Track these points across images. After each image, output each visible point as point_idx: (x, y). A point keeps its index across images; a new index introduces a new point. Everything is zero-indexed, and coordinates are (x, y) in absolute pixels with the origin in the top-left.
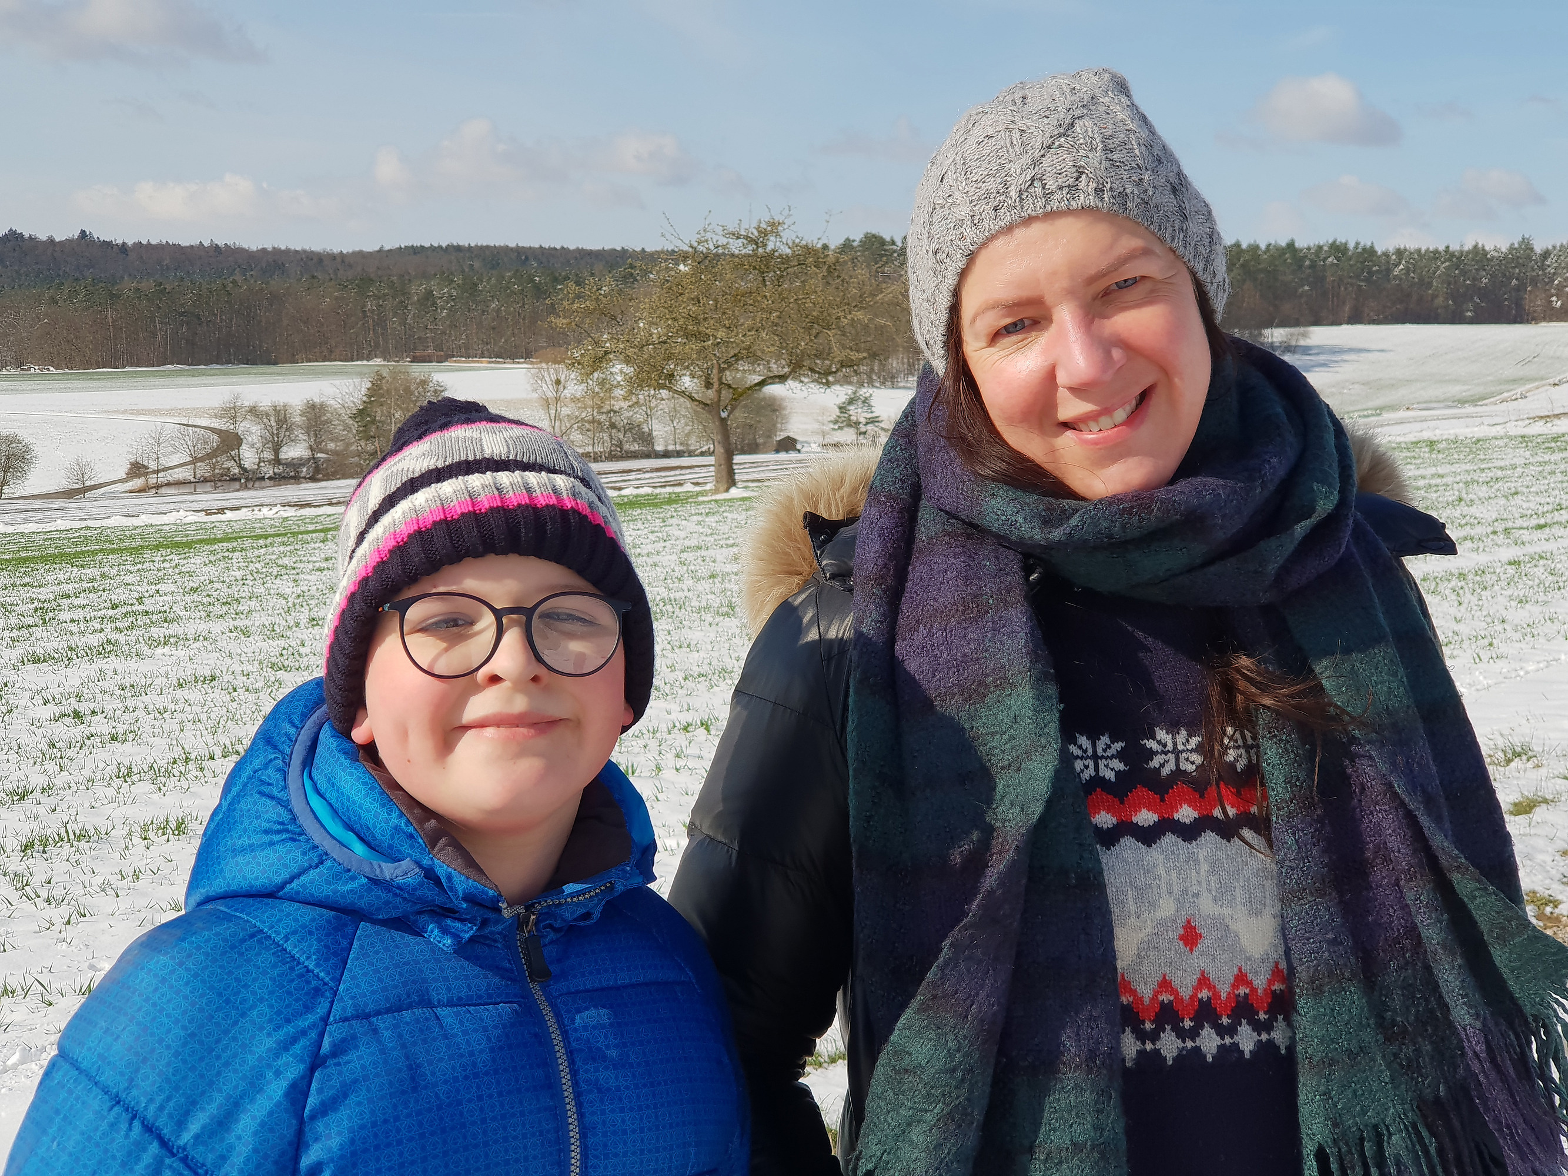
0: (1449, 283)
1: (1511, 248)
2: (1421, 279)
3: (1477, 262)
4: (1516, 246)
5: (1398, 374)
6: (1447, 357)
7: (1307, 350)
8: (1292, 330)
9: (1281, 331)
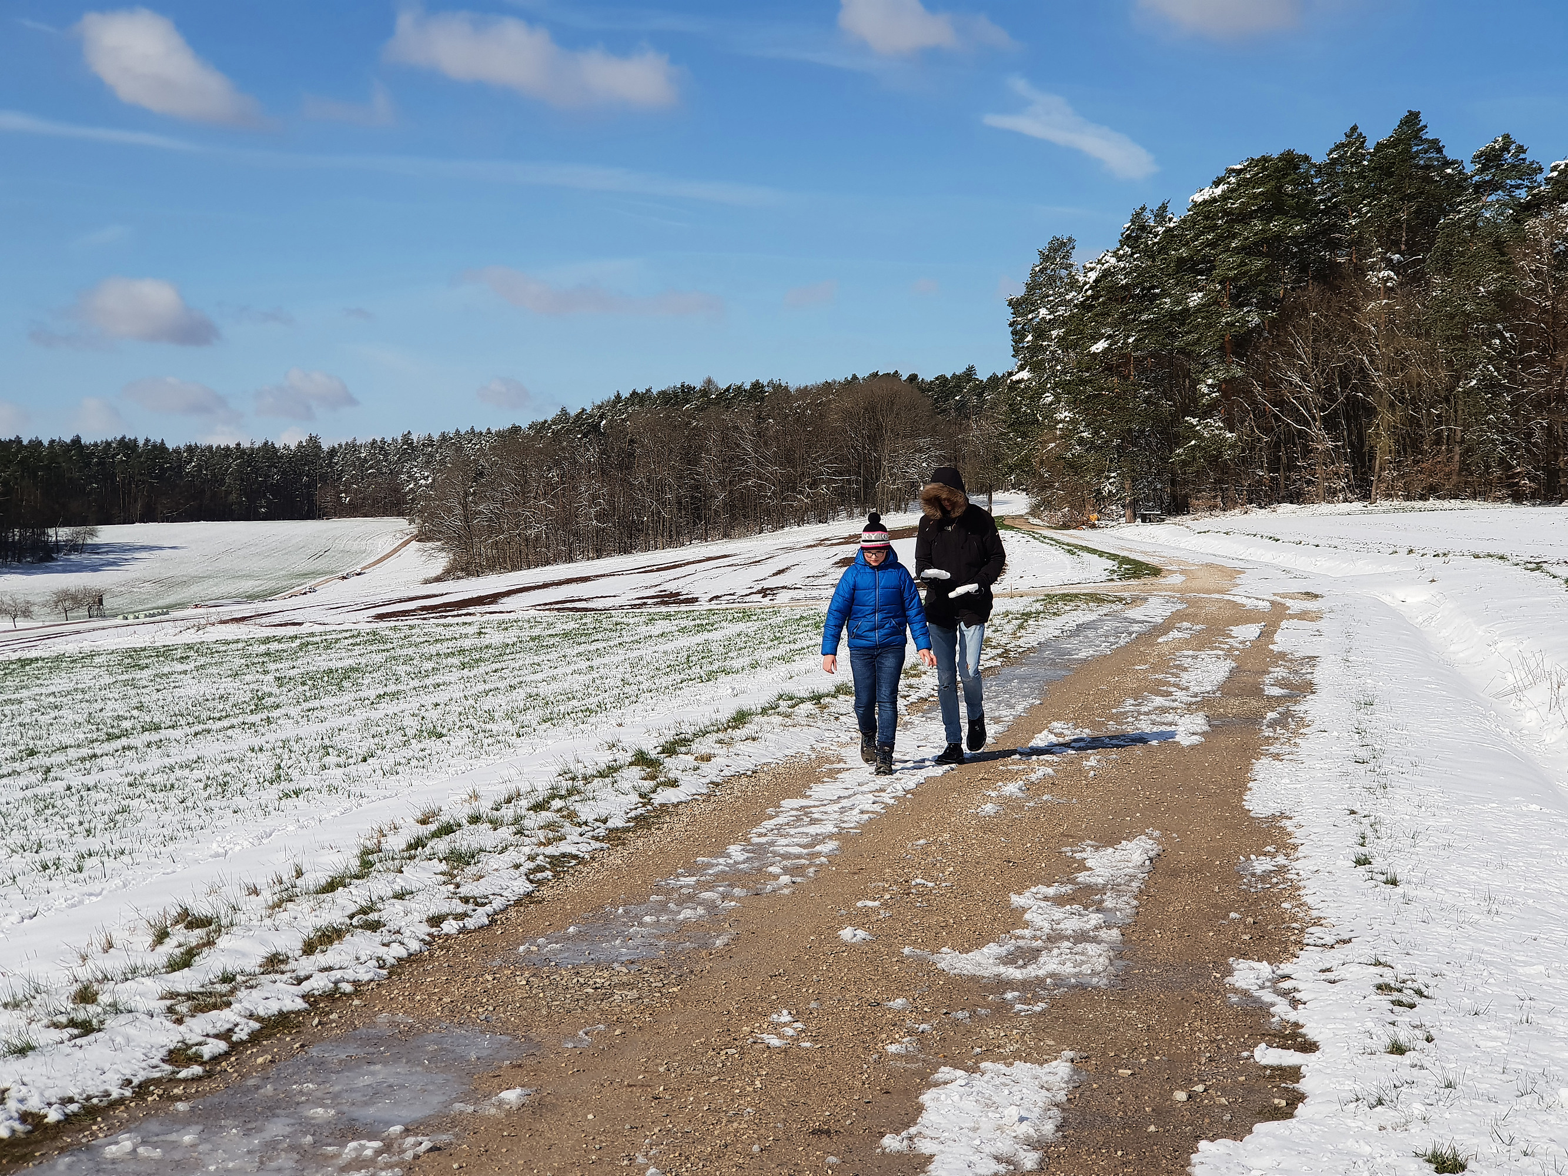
0: (242, 480)
1: (300, 446)
2: (214, 475)
3: (268, 459)
4: (304, 444)
5: (192, 571)
6: (241, 553)
7: (95, 549)
8: (78, 529)
9: (66, 530)
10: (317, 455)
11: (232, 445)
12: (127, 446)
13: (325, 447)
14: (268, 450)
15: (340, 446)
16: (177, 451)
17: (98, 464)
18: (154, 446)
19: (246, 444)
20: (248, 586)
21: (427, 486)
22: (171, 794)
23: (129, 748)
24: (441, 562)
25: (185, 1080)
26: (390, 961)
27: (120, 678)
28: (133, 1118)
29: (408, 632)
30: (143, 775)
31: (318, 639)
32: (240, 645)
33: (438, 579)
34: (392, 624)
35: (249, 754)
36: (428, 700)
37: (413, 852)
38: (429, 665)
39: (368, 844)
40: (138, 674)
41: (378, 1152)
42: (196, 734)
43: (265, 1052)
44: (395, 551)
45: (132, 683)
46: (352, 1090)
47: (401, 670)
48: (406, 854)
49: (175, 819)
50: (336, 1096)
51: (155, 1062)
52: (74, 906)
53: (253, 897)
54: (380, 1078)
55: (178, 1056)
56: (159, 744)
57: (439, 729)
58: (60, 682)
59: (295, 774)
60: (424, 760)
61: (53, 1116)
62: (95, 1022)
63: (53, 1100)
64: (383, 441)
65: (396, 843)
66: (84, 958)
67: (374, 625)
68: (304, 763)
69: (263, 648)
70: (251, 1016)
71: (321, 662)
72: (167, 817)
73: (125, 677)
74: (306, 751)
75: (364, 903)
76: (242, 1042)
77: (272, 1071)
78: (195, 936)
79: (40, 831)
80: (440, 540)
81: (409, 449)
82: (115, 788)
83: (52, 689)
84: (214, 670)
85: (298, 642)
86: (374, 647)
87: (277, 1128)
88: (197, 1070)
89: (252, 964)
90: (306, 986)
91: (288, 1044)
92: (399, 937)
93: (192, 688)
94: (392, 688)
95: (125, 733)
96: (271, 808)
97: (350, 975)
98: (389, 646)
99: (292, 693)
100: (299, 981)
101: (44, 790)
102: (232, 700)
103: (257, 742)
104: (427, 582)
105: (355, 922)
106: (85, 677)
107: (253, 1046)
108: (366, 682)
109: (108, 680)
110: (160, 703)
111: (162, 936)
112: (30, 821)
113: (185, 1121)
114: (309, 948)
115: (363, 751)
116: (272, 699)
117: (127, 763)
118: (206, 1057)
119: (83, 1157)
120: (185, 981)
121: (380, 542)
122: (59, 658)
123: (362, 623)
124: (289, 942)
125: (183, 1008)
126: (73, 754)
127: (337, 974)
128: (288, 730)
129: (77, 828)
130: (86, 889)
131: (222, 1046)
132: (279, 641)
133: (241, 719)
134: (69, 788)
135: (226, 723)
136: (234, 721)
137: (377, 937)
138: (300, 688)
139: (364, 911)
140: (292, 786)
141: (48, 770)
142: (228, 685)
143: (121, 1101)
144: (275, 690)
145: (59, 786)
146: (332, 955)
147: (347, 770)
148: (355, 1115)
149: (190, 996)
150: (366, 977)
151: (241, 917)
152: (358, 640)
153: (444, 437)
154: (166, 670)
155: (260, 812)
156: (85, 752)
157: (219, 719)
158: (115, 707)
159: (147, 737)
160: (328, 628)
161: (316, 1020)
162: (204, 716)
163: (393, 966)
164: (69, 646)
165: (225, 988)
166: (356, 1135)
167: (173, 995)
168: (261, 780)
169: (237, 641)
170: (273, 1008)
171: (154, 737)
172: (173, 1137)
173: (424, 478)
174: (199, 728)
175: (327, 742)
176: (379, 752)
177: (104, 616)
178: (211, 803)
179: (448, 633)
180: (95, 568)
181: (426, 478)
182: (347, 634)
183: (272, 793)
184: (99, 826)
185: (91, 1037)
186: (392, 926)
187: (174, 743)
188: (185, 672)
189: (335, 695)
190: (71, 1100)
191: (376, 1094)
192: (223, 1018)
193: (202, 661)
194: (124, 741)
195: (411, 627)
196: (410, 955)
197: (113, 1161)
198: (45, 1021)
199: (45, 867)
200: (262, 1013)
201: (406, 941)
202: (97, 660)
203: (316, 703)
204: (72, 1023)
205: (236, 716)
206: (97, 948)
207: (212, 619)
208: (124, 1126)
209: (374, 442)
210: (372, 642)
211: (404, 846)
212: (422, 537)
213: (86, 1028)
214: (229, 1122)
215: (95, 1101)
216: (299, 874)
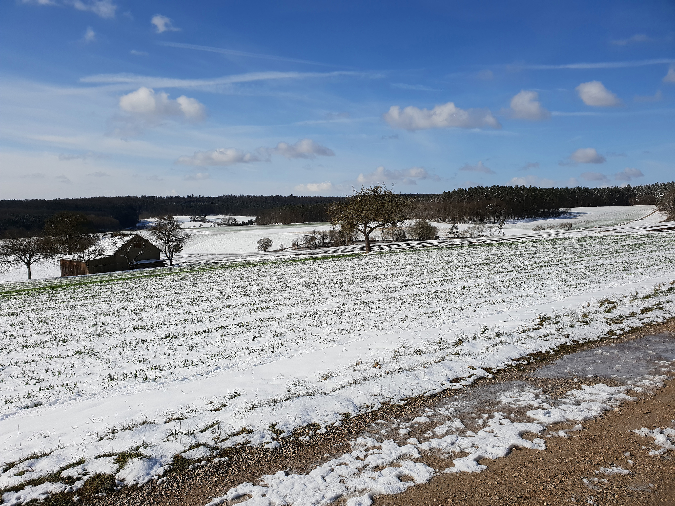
0: (609, 196)
1: (625, 187)
2: (601, 195)
3: (616, 191)
5: (594, 219)
6: (607, 214)
7: (570, 213)
8: (567, 208)
9: (563, 209)
10: (630, 189)
11: (606, 188)
12: (579, 189)
13: (632, 187)
14: (616, 189)
15: (637, 187)
16: (592, 189)
17: (571, 193)
18: (586, 188)
19: (610, 187)
20: (609, 222)
21: (662, 196)
22: (596, 272)
23: (584, 260)
24: (666, 217)
25: (613, 339)
26: (667, 318)
27: (579, 244)
28: (601, 345)
29: (658, 235)
30: (588, 267)
31: (631, 236)
32: (610, 237)
33: (664, 221)
34: (653, 233)
35: (616, 263)
36: (667, 253)
37: (670, 291)
38: (666, 244)
39: (656, 288)
40: (584, 243)
41: (670, 365)
42: (601, 258)
43: (633, 335)
44: (652, 214)
45: (583, 245)
46: (660, 348)
47: (657, 244)
48: (668, 292)
49: (598, 278)
50: (655, 349)
51: (605, 333)
52: (576, 295)
53: (625, 298)
54: (667, 347)
55: (611, 333)
56: (591, 260)
57: (671, 261)
58: (565, 244)
59: (630, 269)
60: (667, 268)
61: (581, 342)
62: (589, 322)
63: (581, 338)
64: (649, 185)
65: (665, 288)
66: (583, 307)
67: (648, 233)
68: (632, 267)
69: (616, 238)
70: (628, 326)
71: (633, 242)
72: (596, 277)
73: (580, 243)
74: (632, 263)
75: (658, 303)
76: (627, 332)
77: (636, 340)
78: (611, 306)
79: (565, 278)
80: (665, 211)
81: (657, 187)
82: (582, 269)
83: (563, 246)
84: (603, 243)
85: (626, 237)
86: (648, 239)
87: (639, 354)
88: (616, 337)
89: (627, 314)
90: (643, 321)
91: (639, 334)
92: (669, 312)
93: (598, 247)
94: (655, 249)
95: (583, 257)
96: (624, 277)
97: (655, 320)
98: (652, 238)
99: (625, 249)
100: (641, 320)
101: (565, 268)
102: (609, 250)
103: (618, 261)
104: (661, 222)
105: (655, 307)
106: (571, 243)
107: (630, 334)
108: (647, 247)
109: (576, 244)
110: (591, 250)
111: (602, 305)
112: (562, 275)
113: (615, 348)
114: (643, 312)
115: (648, 265)
116: (620, 250)
117: (584, 264)
118: (618, 334)
119: (589, 352)
120: (609, 315)
121: (647, 212)
122: (564, 239)
123: (644, 232)
124: (637, 310)
125: (610, 322)
126: (570, 261)
127: (652, 319)
128: (626, 258)
129: (574, 277)
130: (578, 292)
131: (622, 332)
132: (620, 236)
133: (612, 255)
134: (571, 268)
135: (608, 256)
136: (611, 255)
137: (662, 312)
138: (628, 248)
139: (657, 304)
140: (629, 272)
141: (565, 264)
142: (607, 246)
143: (597, 341)
144: (621, 248)
145: (568, 268)
146: (649, 314)
147: (644, 269)
148: (662, 355)
149: (611, 319)
150: (660, 321)
151: (622, 302)
152: (643, 236)
153: (668, 183)
154: (591, 242)
155: (621, 278)
156: (573, 260)
157: (607, 255)
158: (578, 251)
159: (588, 258)
160: (634, 233)
161: (647, 330)
162: (602, 253)
163: (667, 319)
164: (566, 236)
165: (621, 319)
166: (662, 360)
167: (607, 319)
168: (620, 270)
169: (609, 236)
170: (634, 325)
171: (590, 258)
172: (612, 351)
173: (661, 194)
174: (602, 256)
175: (637, 262)
176: (653, 265)
177: (572, 229)
178: (607, 275)
179: (670, 235)
180: (570, 218)
181: (662, 194)
182: (640, 235)
183: (624, 273)
184: (579, 278)
185: (589, 325)
186: (666, 309)
187: (595, 260)
188: (596, 243)
189: (638, 250)
190: (585, 339)
191: (667, 350)
192: (622, 326)
193: (600, 240)
194: (582, 259)
195: (659, 234)
196: (672, 317)
197: (597, 354)
198: (577, 320)
199: (568, 286)
200: (631, 326)
201: (671, 313)
202: (573, 239)
203: (633, 252)
204: (583, 322)
205: (611, 254)
206: (586, 305)
207: (602, 231)
208: (599, 347)
209: (647, 185)
210: (647, 237)
211: (667, 289)
212: (660, 210)
213: (587, 323)
214: (626, 350)
215: (591, 340)
216: (637, 293)
